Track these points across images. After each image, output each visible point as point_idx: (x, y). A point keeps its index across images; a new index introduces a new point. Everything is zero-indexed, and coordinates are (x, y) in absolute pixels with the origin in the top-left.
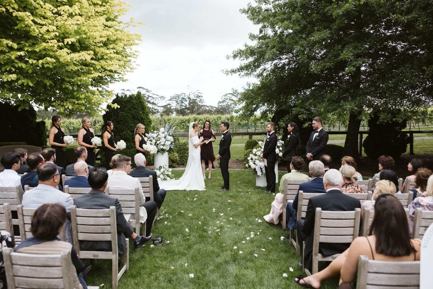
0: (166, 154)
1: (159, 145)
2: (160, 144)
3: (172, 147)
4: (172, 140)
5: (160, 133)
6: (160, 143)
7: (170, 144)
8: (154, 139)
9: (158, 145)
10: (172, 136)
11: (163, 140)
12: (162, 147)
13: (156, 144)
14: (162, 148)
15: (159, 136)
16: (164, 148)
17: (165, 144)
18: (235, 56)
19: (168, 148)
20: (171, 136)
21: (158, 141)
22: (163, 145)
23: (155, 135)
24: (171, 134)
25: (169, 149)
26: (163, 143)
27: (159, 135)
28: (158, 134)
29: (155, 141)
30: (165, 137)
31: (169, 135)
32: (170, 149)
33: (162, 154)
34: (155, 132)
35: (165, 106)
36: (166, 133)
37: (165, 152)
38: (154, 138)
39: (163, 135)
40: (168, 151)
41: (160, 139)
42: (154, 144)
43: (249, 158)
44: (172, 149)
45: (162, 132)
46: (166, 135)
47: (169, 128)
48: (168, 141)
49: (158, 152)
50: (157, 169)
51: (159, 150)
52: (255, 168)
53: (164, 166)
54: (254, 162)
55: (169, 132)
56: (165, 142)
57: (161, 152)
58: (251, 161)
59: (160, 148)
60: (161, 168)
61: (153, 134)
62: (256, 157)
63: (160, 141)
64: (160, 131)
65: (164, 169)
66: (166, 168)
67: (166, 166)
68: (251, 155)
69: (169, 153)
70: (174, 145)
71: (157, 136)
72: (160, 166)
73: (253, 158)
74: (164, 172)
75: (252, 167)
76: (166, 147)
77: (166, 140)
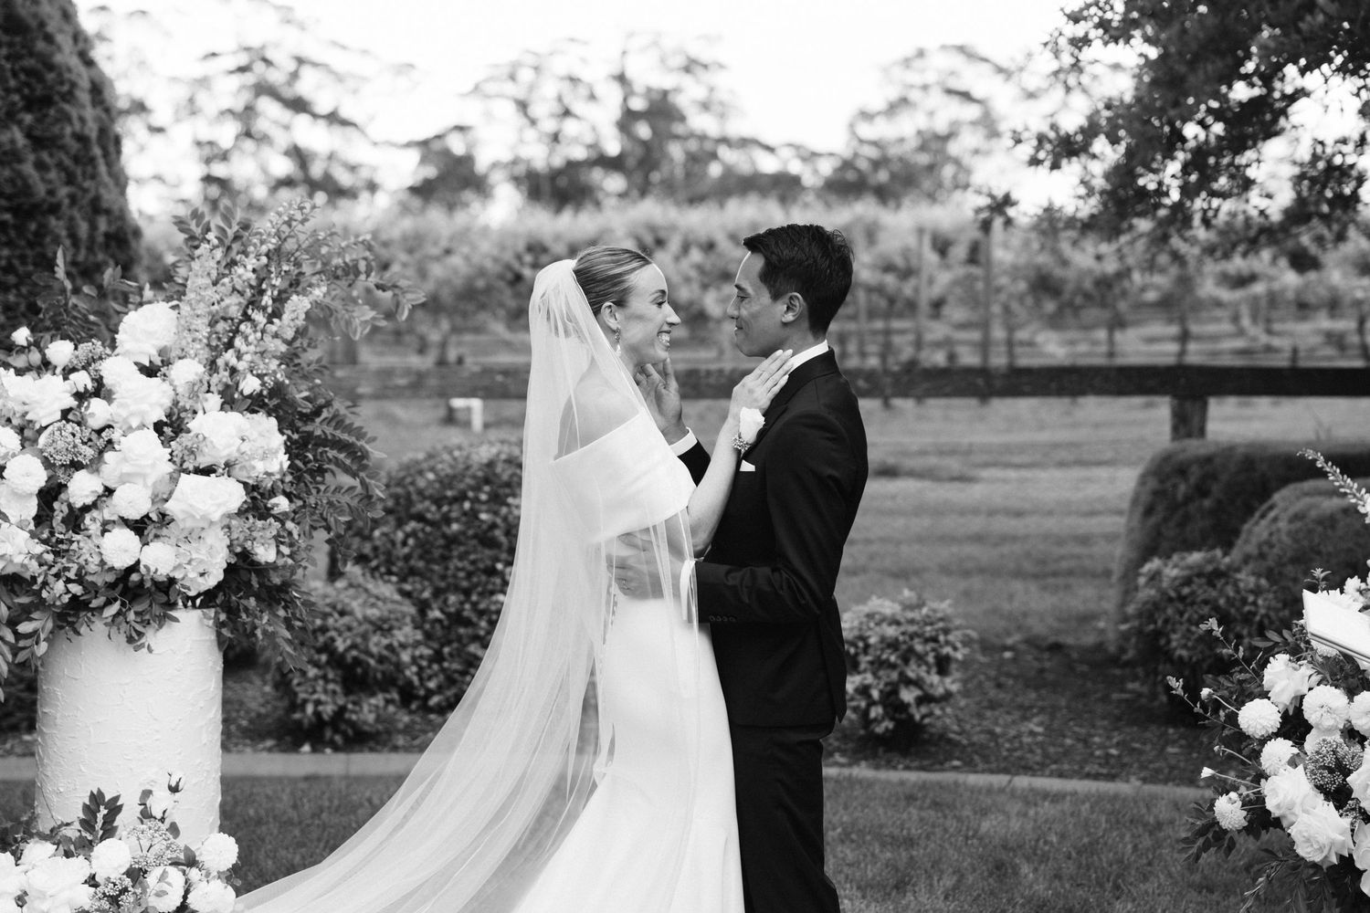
0: (188, 632)
1: (91, 523)
2: (107, 514)
3: (265, 553)
5: (117, 370)
6: (109, 492)
7: (241, 513)
8: (25, 444)
9: (75, 519)
10: (271, 402)
11: (135, 473)
12: (120, 549)
13: (60, 509)
14: (121, 561)
15: (98, 411)
16: (159, 558)
17: (171, 507)
20: (255, 404)
21: (76, 466)
22: (139, 527)
23: (46, 395)
24: (250, 385)
25: (215, 577)
26: (134, 502)
27: (100, 389)
28: (82, 380)
29: (39, 477)
30: (171, 426)
31: (230, 400)
32: (242, 567)
33: (134, 639)
34: (61, 351)
35: (424, 144)
36: (187, 371)
37: (163, 619)
38: (28, 431)
39: (153, 399)
40: (208, 598)
41: (103, 442)
42: (32, 508)
43: (1257, 717)
44: (262, 570)
45: (148, 354)
46: (194, 395)
47: (233, 306)
48: (207, 471)
49: (71, 615)
50: (52, 836)
51: (91, 589)
52: (1341, 857)
53: (147, 794)
54: (1331, 771)
55: (230, 356)
56: (174, 480)
57: (116, 607)
58: (1293, 763)
59: (102, 563)
60: (109, 831)
61: (29, 378)
62: (1351, 700)
63: (104, 468)
64: (113, 346)
65: (146, 844)
66: (174, 829)
67: (174, 789)
68: (1283, 676)
69: (219, 625)
70: (290, 525)
71: (73, 403)
72: (97, 798)
73: (1310, 714)
74: (137, 874)
75: (1308, 840)
76: (184, 546)
77: (179, 466)
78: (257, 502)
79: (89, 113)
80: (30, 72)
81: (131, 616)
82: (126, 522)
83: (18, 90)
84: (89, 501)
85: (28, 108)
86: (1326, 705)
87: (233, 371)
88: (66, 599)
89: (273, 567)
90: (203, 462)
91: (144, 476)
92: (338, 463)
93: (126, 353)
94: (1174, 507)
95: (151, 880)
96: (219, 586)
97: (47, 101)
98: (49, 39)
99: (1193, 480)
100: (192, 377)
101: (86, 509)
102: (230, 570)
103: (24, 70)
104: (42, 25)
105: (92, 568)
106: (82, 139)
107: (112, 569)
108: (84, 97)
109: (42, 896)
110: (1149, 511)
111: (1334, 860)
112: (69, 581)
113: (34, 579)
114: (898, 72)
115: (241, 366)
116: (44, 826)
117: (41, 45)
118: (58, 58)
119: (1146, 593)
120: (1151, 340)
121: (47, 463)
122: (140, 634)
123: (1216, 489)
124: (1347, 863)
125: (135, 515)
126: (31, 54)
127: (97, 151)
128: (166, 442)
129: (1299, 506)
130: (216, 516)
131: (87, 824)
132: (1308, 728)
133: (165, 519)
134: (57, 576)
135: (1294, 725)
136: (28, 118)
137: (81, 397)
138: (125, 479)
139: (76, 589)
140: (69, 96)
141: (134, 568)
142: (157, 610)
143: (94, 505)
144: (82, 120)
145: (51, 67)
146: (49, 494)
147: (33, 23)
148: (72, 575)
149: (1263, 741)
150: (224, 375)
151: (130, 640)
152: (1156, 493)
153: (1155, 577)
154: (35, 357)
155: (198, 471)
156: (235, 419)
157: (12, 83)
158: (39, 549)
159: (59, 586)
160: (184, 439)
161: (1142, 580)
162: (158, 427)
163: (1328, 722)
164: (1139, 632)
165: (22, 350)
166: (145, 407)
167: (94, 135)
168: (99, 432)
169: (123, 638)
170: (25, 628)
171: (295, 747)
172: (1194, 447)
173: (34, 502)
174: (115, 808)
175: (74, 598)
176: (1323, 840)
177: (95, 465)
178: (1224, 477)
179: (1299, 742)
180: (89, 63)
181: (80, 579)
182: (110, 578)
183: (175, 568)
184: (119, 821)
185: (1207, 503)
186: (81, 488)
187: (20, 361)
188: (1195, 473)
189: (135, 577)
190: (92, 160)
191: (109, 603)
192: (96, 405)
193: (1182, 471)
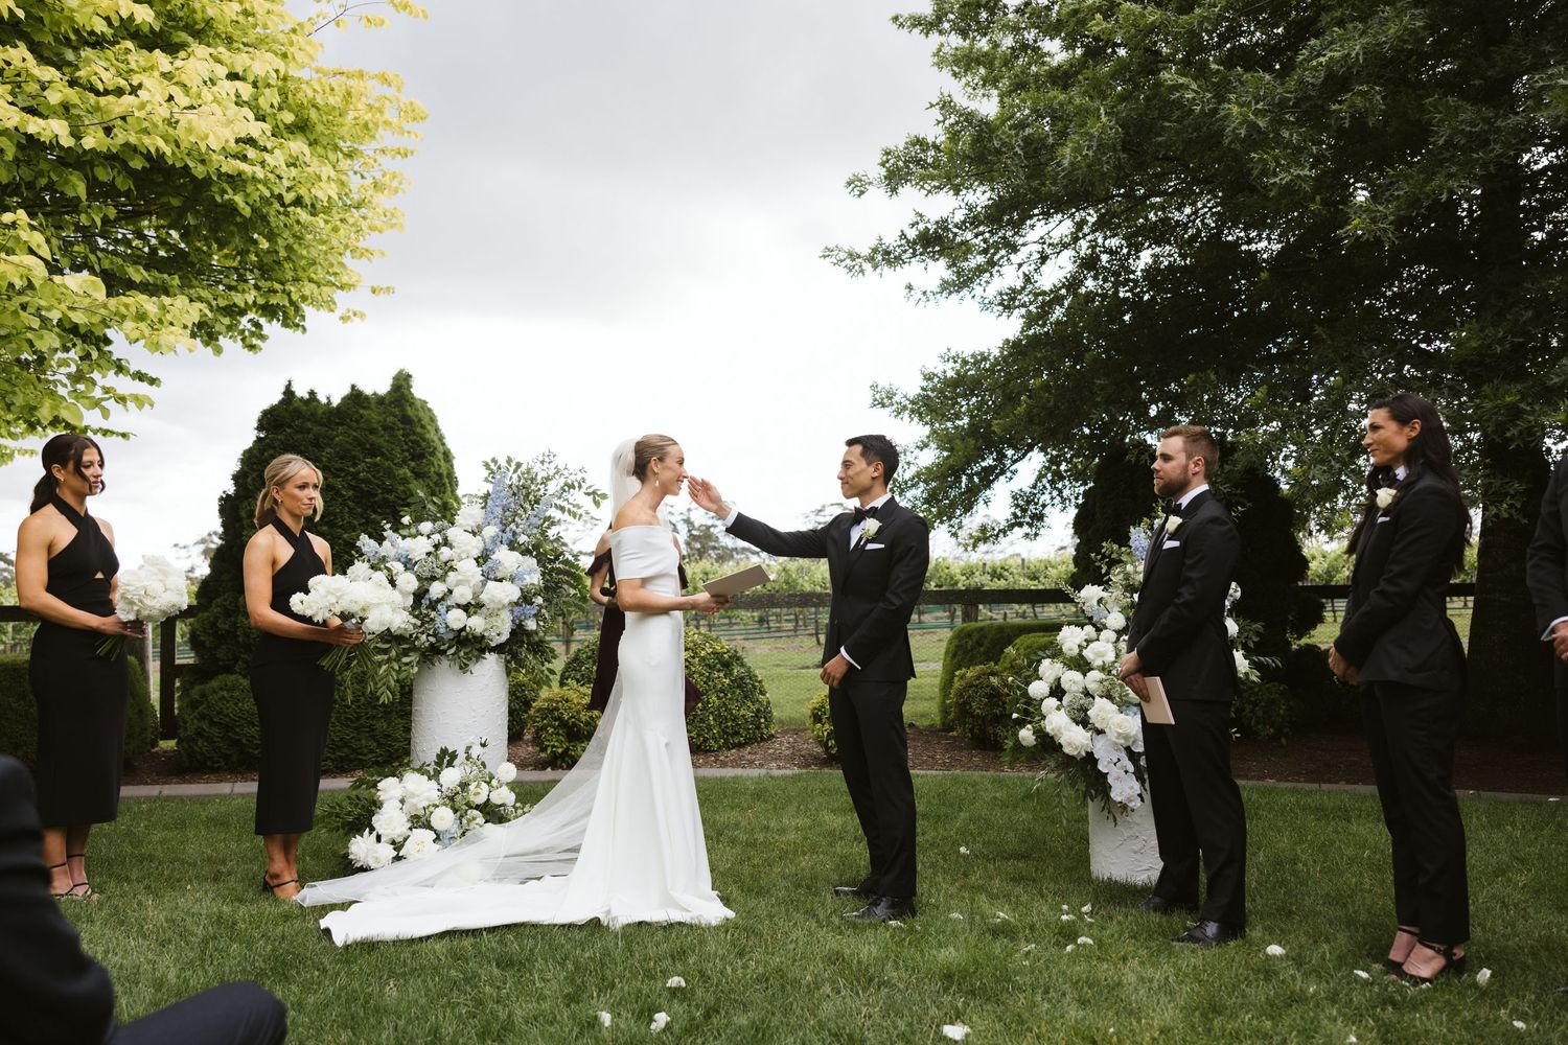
0: (491, 666)
1: (441, 608)
2: (451, 600)
3: (531, 625)
4: (535, 578)
5: (455, 533)
6: (450, 592)
7: (519, 603)
9: (433, 605)
10: (533, 551)
11: (465, 580)
12: (456, 619)
13: (425, 602)
14: (457, 626)
15: (445, 553)
16: (477, 624)
17: (484, 597)
18: (895, 178)
19: (501, 629)
20: (526, 552)
21: (433, 579)
22: (466, 608)
23: (418, 547)
24: (523, 540)
25: (505, 637)
26: (463, 594)
28: (437, 538)
29: (414, 584)
30: (483, 558)
31: (512, 546)
32: (518, 632)
33: (464, 668)
34: (426, 527)
37: (478, 658)
38: (409, 564)
39: (475, 546)
40: (502, 648)
41: (448, 567)
42: (410, 601)
43: (1037, 689)
44: (529, 634)
45: (471, 524)
46: (494, 541)
48: (501, 580)
49: (432, 654)
50: (421, 770)
51: (440, 640)
52: (1087, 753)
53: (469, 748)
54: (1078, 710)
55: (513, 526)
56: (484, 584)
57: (453, 650)
58: (1058, 709)
59: (447, 627)
60: (450, 764)
61: (409, 539)
62: (1085, 675)
63: (448, 579)
64: (453, 524)
65: (468, 771)
66: (483, 764)
67: (483, 745)
68: (1049, 669)
69: (508, 662)
70: (543, 611)
71: (433, 550)
72: (444, 751)
73: (1065, 686)
74: (464, 785)
75: (1070, 744)
76: (489, 619)
77: (487, 577)
78: (526, 598)
79: (442, 463)
80: (414, 442)
81: (462, 654)
82: (458, 606)
83: (408, 451)
84: (440, 596)
85: (412, 460)
86: (1072, 679)
87: (514, 534)
88: (427, 644)
89: (536, 632)
90: (500, 576)
91: (468, 581)
92: (568, 583)
93: (460, 526)
94: (966, 652)
95: (472, 787)
96: (507, 642)
97: (422, 456)
98: (423, 427)
99: (975, 639)
100: (493, 534)
101: (439, 601)
102: (513, 633)
103: (411, 441)
104: (420, 420)
105: (442, 630)
106: (439, 475)
107: (453, 630)
108: (440, 456)
109: (413, 795)
110: (954, 656)
111: (1084, 754)
112: (429, 635)
113: (411, 635)
114: (812, 516)
115: (518, 531)
116: (417, 764)
117: (419, 430)
118: (427, 436)
119: (957, 684)
120: (937, 619)
121: (419, 578)
122: (466, 665)
123: (986, 643)
124: (1090, 755)
125: (463, 602)
126: (414, 434)
127: (447, 481)
128: (479, 565)
129: (1029, 641)
130: (506, 601)
131: (439, 763)
132: (1064, 692)
133: (480, 606)
134: (422, 633)
135: (1057, 691)
136: (413, 464)
137: (437, 546)
138: (459, 584)
139: (432, 639)
140: (432, 454)
141: (464, 629)
142: (476, 653)
143: (443, 599)
144: (439, 466)
145: (424, 440)
146: (419, 595)
147: (416, 419)
148: (431, 632)
149: (1042, 700)
150: (509, 535)
151: (461, 668)
152: (957, 646)
153: (962, 677)
154: (413, 531)
155: (496, 580)
156: (516, 555)
157: (405, 447)
158: (414, 621)
159: (424, 637)
160: (489, 564)
161: (956, 679)
162: (476, 560)
163: (1074, 688)
164: (957, 703)
165: (408, 527)
166: (469, 548)
167: (445, 473)
168: (446, 563)
169: (457, 667)
170: (405, 660)
171: (544, 768)
172: (973, 625)
173: (412, 597)
174: (454, 756)
175: (432, 644)
176: (1078, 743)
177: (443, 579)
178: (990, 636)
179: (1060, 700)
180: (443, 444)
181: (435, 635)
182: (451, 636)
183: (486, 630)
184: (456, 762)
185: (982, 649)
186: (437, 589)
187: (405, 532)
188: (976, 636)
189: (463, 634)
190: (444, 484)
191: (449, 648)
192: (444, 549)
193: (969, 635)
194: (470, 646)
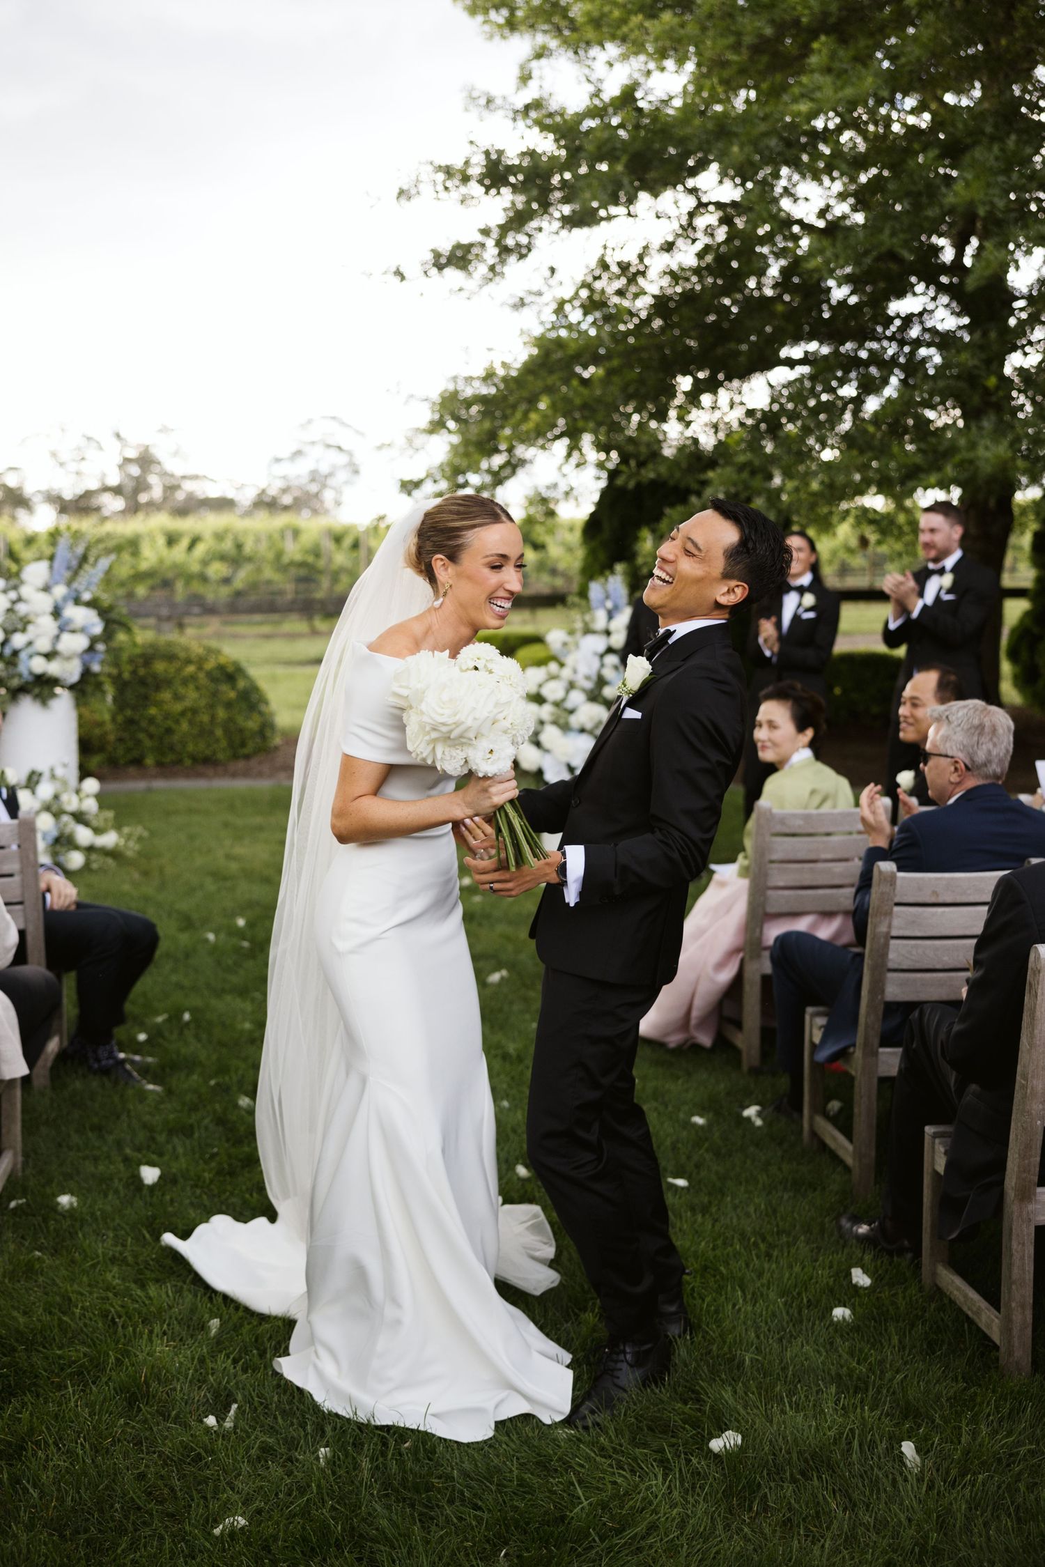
0: (64, 702)
1: (23, 655)
2: (30, 650)
3: (96, 668)
4: (98, 629)
5: (27, 590)
6: (31, 642)
7: (86, 650)
9: (16, 653)
10: (92, 604)
11: (42, 632)
12: (39, 665)
13: (8, 650)
14: (38, 670)
15: (22, 608)
16: (53, 668)
17: (59, 646)
19: (70, 671)
20: (88, 604)
21: (15, 631)
24: (87, 596)
25: (77, 677)
26: (44, 645)
27: (20, 599)
28: (12, 594)
30: (57, 613)
31: (77, 601)
32: (86, 673)
33: (42, 703)
36: (60, 591)
37: (56, 695)
39: (47, 602)
40: (72, 688)
41: (26, 621)
44: (95, 675)
45: (40, 582)
46: (63, 600)
47: (75, 563)
48: (73, 631)
49: (18, 692)
51: (26, 682)
53: (51, 768)
55: (76, 584)
56: (57, 638)
57: (36, 690)
59: (30, 671)
63: (27, 631)
64: (23, 580)
65: (56, 785)
69: (78, 698)
70: (103, 655)
71: (10, 605)
72: (33, 773)
74: (56, 797)
76: (64, 664)
77: (62, 629)
78: (91, 649)
81: (41, 692)
82: (40, 654)
84: (22, 645)
87: (78, 590)
90: (71, 628)
91: (46, 634)
93: (29, 584)
96: (78, 682)
100: (61, 593)
101: (21, 649)
102: (82, 675)
105: (27, 674)
107: (35, 673)
112: (17, 679)
115: (81, 588)
121: (6, 632)
122: (45, 701)
125: (44, 651)
128: (54, 618)
130: (77, 651)
133: (56, 653)
137: (14, 602)
138: (38, 636)
139: (20, 682)
141: (43, 673)
142: (52, 691)
143: (25, 648)
146: (2, 645)
148: (18, 676)
150: (74, 592)
155: (69, 631)
156: (81, 610)
160: (62, 618)
162: (51, 614)
166: (44, 605)
168: (24, 617)
169: (38, 703)
175: (19, 685)
177: (24, 630)
181: (21, 678)
182: (34, 678)
183: (60, 673)
186: (18, 640)
189: (43, 677)
191: (33, 688)
192: (20, 605)
194: (42, 687)
